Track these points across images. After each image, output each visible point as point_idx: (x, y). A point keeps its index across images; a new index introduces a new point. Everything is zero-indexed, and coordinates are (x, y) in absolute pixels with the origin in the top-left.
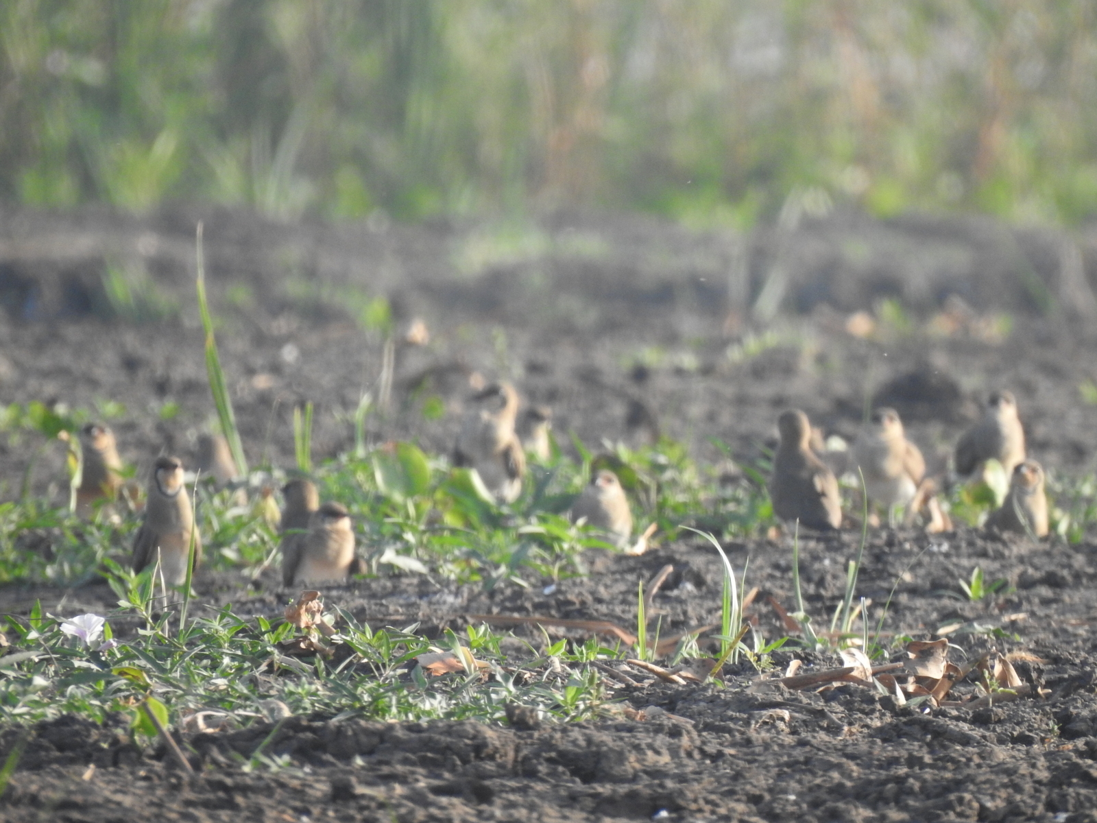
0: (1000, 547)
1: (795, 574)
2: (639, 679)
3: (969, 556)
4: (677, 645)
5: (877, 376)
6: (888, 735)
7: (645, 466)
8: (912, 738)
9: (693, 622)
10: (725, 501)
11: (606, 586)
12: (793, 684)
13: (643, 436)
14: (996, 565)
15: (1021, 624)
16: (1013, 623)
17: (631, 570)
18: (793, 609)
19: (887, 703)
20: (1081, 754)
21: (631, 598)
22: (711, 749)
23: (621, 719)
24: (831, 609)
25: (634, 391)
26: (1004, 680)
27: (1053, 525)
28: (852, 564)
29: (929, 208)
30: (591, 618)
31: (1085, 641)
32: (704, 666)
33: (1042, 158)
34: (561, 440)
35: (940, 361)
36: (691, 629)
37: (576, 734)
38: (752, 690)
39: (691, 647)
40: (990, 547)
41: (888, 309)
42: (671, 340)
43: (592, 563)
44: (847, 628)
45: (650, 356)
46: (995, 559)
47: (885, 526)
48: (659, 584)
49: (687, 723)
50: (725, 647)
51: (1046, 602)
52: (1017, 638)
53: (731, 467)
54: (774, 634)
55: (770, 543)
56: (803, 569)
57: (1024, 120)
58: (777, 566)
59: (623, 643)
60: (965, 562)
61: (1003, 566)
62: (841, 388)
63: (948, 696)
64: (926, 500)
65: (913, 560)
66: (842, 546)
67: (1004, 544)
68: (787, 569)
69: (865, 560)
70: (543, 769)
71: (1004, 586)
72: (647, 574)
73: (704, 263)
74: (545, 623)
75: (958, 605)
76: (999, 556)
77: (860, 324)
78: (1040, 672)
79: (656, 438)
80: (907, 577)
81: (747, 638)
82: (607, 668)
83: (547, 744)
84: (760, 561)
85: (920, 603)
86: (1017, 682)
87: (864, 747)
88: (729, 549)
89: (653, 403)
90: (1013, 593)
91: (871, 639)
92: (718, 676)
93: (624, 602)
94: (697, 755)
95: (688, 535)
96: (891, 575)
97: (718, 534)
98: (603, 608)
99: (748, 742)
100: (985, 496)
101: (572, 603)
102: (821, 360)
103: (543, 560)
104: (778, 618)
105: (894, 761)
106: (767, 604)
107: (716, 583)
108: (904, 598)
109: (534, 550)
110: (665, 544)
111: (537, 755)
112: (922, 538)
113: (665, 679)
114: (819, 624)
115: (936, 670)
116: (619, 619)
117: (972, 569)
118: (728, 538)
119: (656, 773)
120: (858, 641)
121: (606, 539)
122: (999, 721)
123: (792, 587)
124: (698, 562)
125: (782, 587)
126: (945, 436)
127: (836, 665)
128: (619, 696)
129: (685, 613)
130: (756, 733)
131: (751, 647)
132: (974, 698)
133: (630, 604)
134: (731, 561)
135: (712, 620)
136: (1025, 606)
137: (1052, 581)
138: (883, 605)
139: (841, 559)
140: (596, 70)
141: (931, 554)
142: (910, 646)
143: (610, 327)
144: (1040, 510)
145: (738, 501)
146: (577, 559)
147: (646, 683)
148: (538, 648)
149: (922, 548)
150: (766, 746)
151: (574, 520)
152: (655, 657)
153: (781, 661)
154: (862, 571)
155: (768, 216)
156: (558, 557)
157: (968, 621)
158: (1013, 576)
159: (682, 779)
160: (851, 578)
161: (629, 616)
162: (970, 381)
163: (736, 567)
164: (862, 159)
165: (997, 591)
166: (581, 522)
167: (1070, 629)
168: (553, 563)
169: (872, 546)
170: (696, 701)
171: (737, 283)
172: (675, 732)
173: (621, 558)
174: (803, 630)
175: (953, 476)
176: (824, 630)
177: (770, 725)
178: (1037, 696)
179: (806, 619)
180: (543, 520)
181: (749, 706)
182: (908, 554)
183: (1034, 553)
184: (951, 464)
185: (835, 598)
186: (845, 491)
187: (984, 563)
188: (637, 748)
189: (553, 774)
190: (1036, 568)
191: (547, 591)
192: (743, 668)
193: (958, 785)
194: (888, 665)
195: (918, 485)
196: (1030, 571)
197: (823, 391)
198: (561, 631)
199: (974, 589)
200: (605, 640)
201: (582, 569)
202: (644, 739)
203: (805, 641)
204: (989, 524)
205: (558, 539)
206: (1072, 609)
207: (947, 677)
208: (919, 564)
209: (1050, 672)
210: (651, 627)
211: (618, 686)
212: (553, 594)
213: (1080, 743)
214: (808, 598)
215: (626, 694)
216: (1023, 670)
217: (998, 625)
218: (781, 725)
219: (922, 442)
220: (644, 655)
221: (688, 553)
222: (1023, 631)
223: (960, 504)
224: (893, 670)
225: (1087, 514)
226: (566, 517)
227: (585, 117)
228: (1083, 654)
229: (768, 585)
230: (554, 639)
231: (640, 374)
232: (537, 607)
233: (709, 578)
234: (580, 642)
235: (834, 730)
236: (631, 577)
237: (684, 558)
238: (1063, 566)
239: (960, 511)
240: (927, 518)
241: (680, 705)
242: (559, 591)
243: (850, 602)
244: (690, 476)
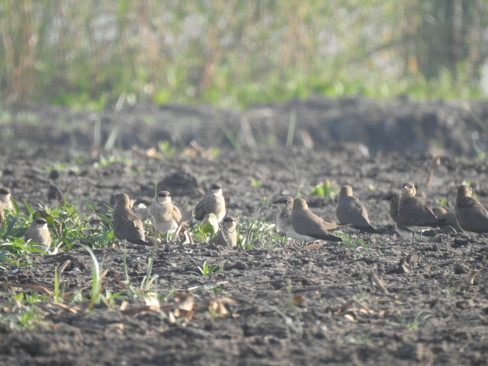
0: (216, 251)
1: (124, 264)
2: (56, 310)
3: (202, 256)
4: (72, 295)
5: (159, 175)
6: (166, 335)
7: (57, 216)
8: (177, 336)
9: (79, 285)
10: (93, 231)
11: (40, 269)
12: (125, 312)
13: (55, 202)
14: (214, 260)
15: (225, 286)
16: (222, 285)
17: (51, 262)
18: (124, 279)
19: (167, 321)
20: (253, 343)
21: (51, 274)
22: (89, 341)
23: (48, 329)
24: (141, 279)
25: (52, 182)
26: (218, 310)
27: (239, 242)
28: (150, 259)
29: (181, 101)
30: (34, 283)
31: (254, 293)
32: (85, 305)
33: (231, 77)
34: (20, 204)
35: (187, 169)
36: (79, 288)
37: (28, 335)
38: (106, 314)
39: (78, 296)
40: (211, 251)
41: (163, 146)
42: (68, 160)
43: (34, 259)
44: (148, 288)
45: (58, 167)
46: (214, 256)
47: (165, 242)
48: (64, 268)
49: (77, 330)
50: (94, 297)
51: (236, 276)
52: (224, 292)
53: (95, 216)
54: (115, 290)
55: (113, 250)
56: (128, 262)
57: (224, 62)
58: (116, 260)
59: (48, 295)
60: (200, 258)
61: (217, 260)
62: (144, 182)
63: (194, 318)
64: (183, 230)
65: (177, 258)
66: (146, 251)
67: (217, 249)
68: (121, 261)
69: (156, 258)
70: (13, 350)
71: (218, 268)
72: (59, 264)
73: (83, 126)
74: (14, 286)
75: (197, 277)
76: (215, 256)
77: (151, 153)
78: (234, 307)
79: (62, 203)
80: (174, 265)
81: (103, 292)
82: (42, 305)
83: (15, 340)
84: (108, 258)
85: (180, 276)
86: (224, 311)
87: (156, 340)
88: (96, 252)
89: (60, 188)
90: (222, 272)
91: (159, 292)
92: (91, 309)
93: (48, 276)
94: (82, 344)
95: (76, 246)
96: (167, 264)
97: (91, 246)
98: (39, 279)
99: (104, 339)
100: (209, 229)
101: (26, 277)
102: (134, 168)
103: (12, 257)
104: (117, 283)
105: (169, 347)
106: (112, 277)
107: (89, 268)
108: (173, 275)
109: (8, 253)
110: (66, 251)
111: (10, 344)
112: (181, 248)
113: (67, 311)
114: (135, 286)
115: (188, 306)
116: (46, 283)
117: (204, 261)
118: (94, 248)
119: (64, 353)
120: (152, 294)
121: (40, 248)
122: (217, 329)
123: (123, 270)
124: (81, 258)
125: (119, 270)
126: (190, 203)
127: (143, 304)
128: (48, 318)
129: (76, 281)
130: (108, 334)
131: (105, 296)
132: (205, 319)
133: (51, 277)
134: (97, 257)
135: (88, 284)
136: (227, 278)
137: (239, 267)
138: (163, 277)
139: (145, 257)
140: (34, 40)
141: (185, 255)
142: (176, 295)
143: (40, 154)
145: (98, 231)
146: (28, 257)
147: (59, 312)
148: (10, 296)
149: (181, 252)
150: (113, 340)
151: (26, 241)
152: (63, 301)
153: (119, 302)
154: (155, 262)
155: (110, 105)
156: (19, 256)
157: (202, 284)
158: (222, 264)
159: (75, 355)
160: (149, 266)
161: (50, 282)
162: (200, 179)
163: (99, 261)
164: (150, 79)
165: (214, 271)
166: (29, 241)
167: (247, 288)
168: (17, 259)
169: (159, 251)
170: (81, 320)
171: (97, 135)
172: (72, 334)
173: (47, 257)
174: (128, 289)
175: (194, 220)
176: (137, 289)
177: (114, 331)
178: (232, 317)
179: (129, 284)
180: (12, 240)
181: (104, 322)
182: (175, 255)
183: (231, 254)
184: (193, 215)
185: (143, 274)
186: (146, 227)
187: (208, 258)
188: (55, 342)
189: (18, 353)
190: (232, 261)
191: (14, 271)
192: (102, 306)
193: (198, 357)
194: (166, 304)
195: (179, 224)
196: (229, 262)
197: (136, 183)
198: (20, 289)
199: (204, 271)
200: (40, 293)
201: (30, 262)
202: (58, 337)
203: (129, 294)
204: (210, 242)
205: (19, 248)
206: (248, 279)
207: (193, 309)
208: (180, 259)
209: (239, 307)
210: (61, 287)
211: (46, 314)
212: (17, 273)
213: (252, 339)
214: (131, 274)
215: (50, 317)
216: (227, 306)
217: (215, 286)
218: (119, 331)
219: (179, 205)
220: (58, 300)
221: (77, 254)
222: (226, 289)
223: (198, 232)
224: (168, 306)
225: (254, 237)
226: (22, 239)
227: (27, 61)
228: (253, 299)
229: (113, 268)
230: (18, 292)
231: (54, 175)
232: (10, 279)
233: (86, 265)
234: (29, 294)
235: (142, 333)
236: (51, 265)
237: (75, 257)
238: (244, 260)
239: (197, 235)
240: (184, 239)
241: (74, 322)
242: (20, 272)
243: (149, 277)
244: (77, 220)
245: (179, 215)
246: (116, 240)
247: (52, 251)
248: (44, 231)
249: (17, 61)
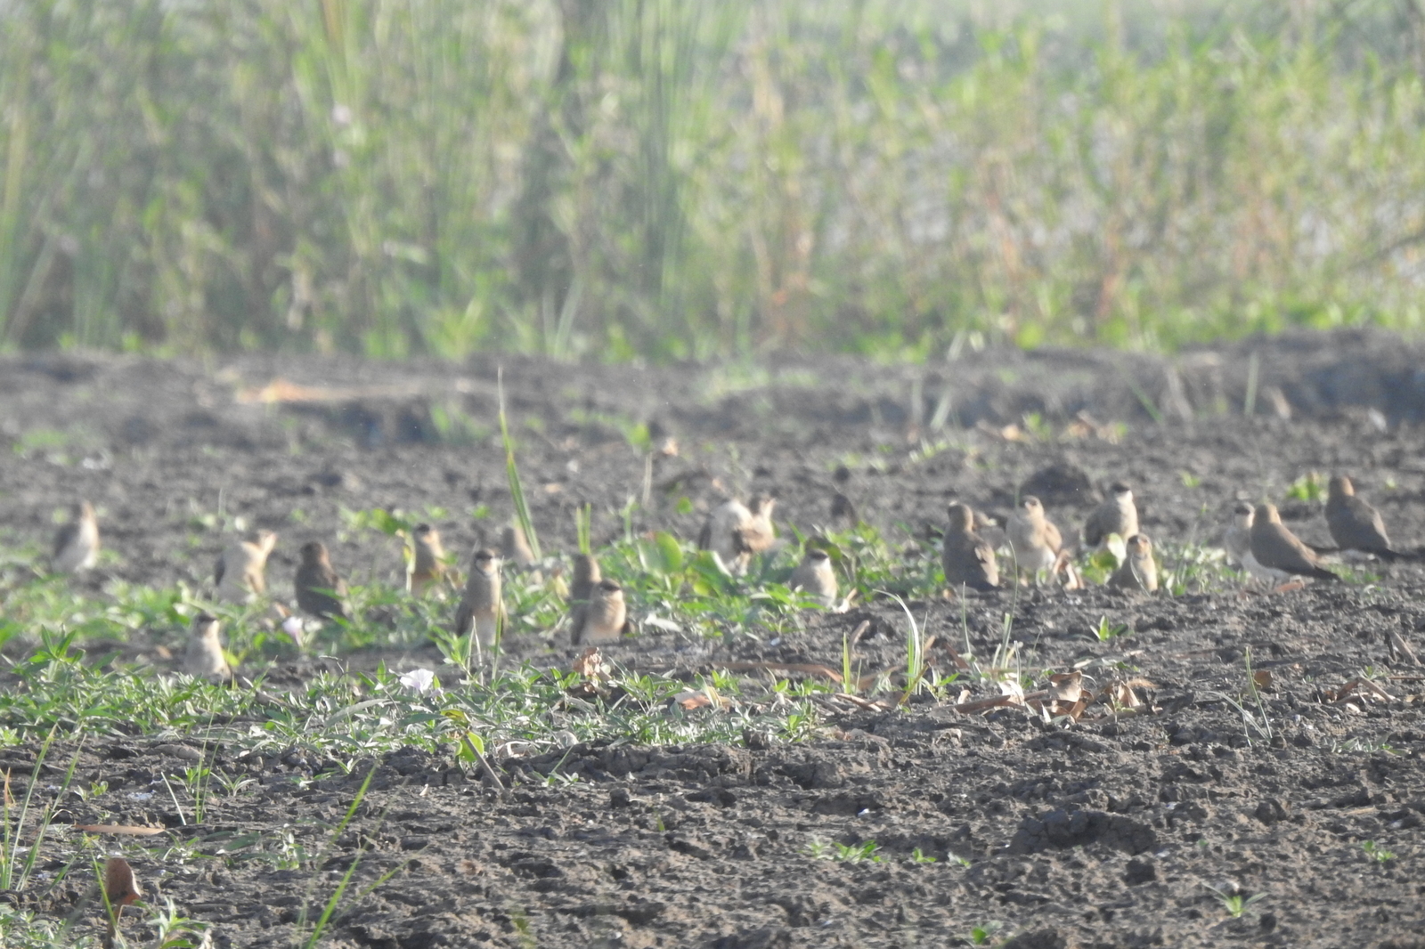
0: (1121, 600)
1: (963, 625)
2: (845, 708)
3: (1098, 607)
4: (874, 682)
5: (1025, 471)
6: (1036, 746)
7: (846, 546)
8: (1056, 747)
9: (887, 664)
10: (909, 570)
11: (819, 638)
12: (964, 709)
13: (845, 522)
14: (1119, 614)
15: (1138, 659)
16: (1133, 657)
17: (838, 625)
18: (962, 652)
19: (1037, 721)
20: (1186, 757)
21: (838, 646)
22: (902, 760)
23: (832, 739)
24: (992, 651)
25: (837, 488)
26: (1126, 701)
27: (1162, 582)
28: (1007, 616)
29: (1063, 342)
30: (807, 662)
31: (1187, 670)
32: (895, 697)
33: (1148, 300)
34: (783, 527)
35: (1072, 458)
36: (885, 669)
37: (797, 751)
38: (932, 715)
39: (885, 683)
40: (1113, 600)
41: (1031, 421)
42: (866, 448)
43: (808, 620)
44: (1004, 665)
45: (849, 460)
46: (1117, 609)
47: (1033, 586)
48: (859, 635)
49: (883, 741)
50: (910, 682)
51: (1157, 641)
52: (1136, 669)
53: (913, 544)
54: (949, 670)
55: (944, 601)
56: (970, 620)
57: (1135, 272)
58: (950, 619)
59: (832, 681)
60: (1094, 612)
61: (1124, 615)
62: (997, 482)
63: (1083, 715)
64: (1064, 565)
65: (1055, 612)
66: (1000, 602)
67: (1124, 597)
68: (959, 620)
69: (1017, 613)
70: (773, 779)
71: (1125, 629)
72: (850, 628)
73: (893, 389)
74: (772, 667)
75: (1090, 645)
76: (1121, 607)
77: (1010, 432)
78: (1154, 694)
79: (855, 523)
80: (1050, 625)
81: (927, 675)
82: (821, 701)
83: (775, 760)
84: (936, 615)
85: (1060, 644)
86: (1136, 702)
87: (1019, 756)
88: (912, 607)
89: (852, 496)
90: (1132, 635)
91: (1023, 672)
92: (906, 704)
93: (833, 649)
94: (890, 765)
95: (881, 597)
96: (1037, 623)
97: (904, 595)
98: (817, 655)
99: (930, 754)
100: (1109, 560)
101: (793, 651)
102: (981, 460)
103: (770, 619)
104: (952, 658)
105: (1042, 766)
106: (943, 648)
107: (903, 633)
108: (1048, 641)
109: (763, 611)
110: (863, 605)
111: (768, 768)
112: (1061, 595)
113: (865, 708)
114: (982, 662)
115: (1073, 695)
116: (829, 662)
117: (1100, 617)
118: (911, 599)
119: (859, 780)
120: (1013, 675)
121: (818, 601)
122: (1123, 733)
123: (962, 635)
124: (889, 617)
125: (954, 635)
126: (1078, 518)
127: (996, 694)
128: (831, 721)
129: (880, 657)
130: (937, 748)
131: (931, 681)
132: (1104, 716)
133: (838, 651)
134: (914, 616)
135: (901, 661)
136: (1141, 644)
137: (1162, 625)
138: (1032, 646)
139: (999, 613)
140: (805, 243)
141: (1068, 607)
142: (1052, 677)
143: (819, 439)
144: (1151, 572)
145: (918, 569)
146: (796, 617)
147: (851, 711)
148: (767, 687)
149: (1060, 602)
150: (944, 757)
151: (793, 589)
152: (858, 691)
153: (954, 692)
154: (1016, 621)
155: (939, 352)
156: (781, 616)
157: (1097, 656)
158: (1131, 622)
159: (880, 784)
160: (1006, 626)
161: (837, 660)
162: (1095, 474)
163: (919, 621)
164: (1007, 307)
165: (1119, 634)
166: (798, 589)
167: (1176, 661)
168: (778, 622)
169: (1023, 602)
170: (889, 724)
171: (917, 406)
172: (874, 748)
173: (830, 616)
174: (971, 668)
175: (1084, 547)
176: (987, 667)
177: (947, 741)
178: (1151, 713)
179: (973, 659)
180: (770, 588)
181: (930, 726)
182: (1051, 607)
183: (1148, 604)
184: (1082, 538)
185: (995, 642)
186: (1000, 560)
187: (1108, 612)
188: (845, 761)
189: (780, 782)
190: (1149, 615)
191: (774, 642)
192: (925, 698)
193: (1092, 783)
194: (1036, 692)
195: (1057, 554)
196: (1145, 617)
197: (983, 485)
198: (785, 673)
199: (1102, 633)
200: (819, 679)
201: (800, 625)
202: (849, 754)
203: (972, 676)
204: (1111, 582)
205: (781, 603)
206: (1178, 645)
207: (1082, 700)
208: (1060, 614)
209: (1161, 694)
210: (854, 668)
211: (830, 714)
212: (778, 645)
213: (1185, 749)
214: (974, 642)
215: (835, 720)
216: (1141, 693)
217: (1121, 659)
218: (955, 741)
219: (1059, 521)
220: (849, 689)
221: (881, 610)
222: (1140, 664)
223: (1090, 566)
224: (1040, 696)
225: (1188, 573)
226: (786, 586)
227: (795, 280)
228: (1186, 680)
229: (943, 633)
230: (779, 679)
231: (842, 475)
232: (766, 655)
233: (897, 630)
234: (800, 681)
235: (996, 743)
236: (838, 630)
237: (879, 615)
238: (1170, 614)
239: (1090, 573)
240: (1065, 579)
241: (877, 727)
242: (783, 643)
243: (1007, 645)
244: (882, 551)
245: (1056, 539)
246: (948, 584)
247: (839, 604)
248: (825, 571)
249: (776, 280)
